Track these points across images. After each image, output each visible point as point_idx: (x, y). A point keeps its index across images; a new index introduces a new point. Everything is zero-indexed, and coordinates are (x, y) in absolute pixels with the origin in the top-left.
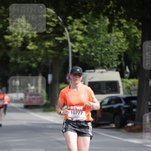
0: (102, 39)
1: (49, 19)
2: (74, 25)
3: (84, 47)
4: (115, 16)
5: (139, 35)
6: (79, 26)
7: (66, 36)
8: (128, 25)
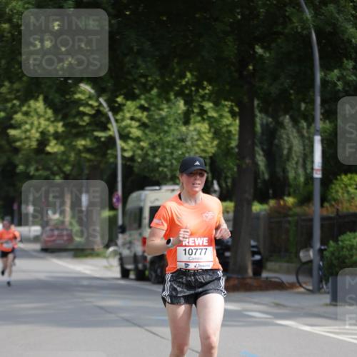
0: (173, 135)
1: (84, 102)
2: (125, 111)
3: (142, 149)
4: (194, 98)
5: (235, 129)
6: (134, 114)
7: (112, 129)
8: (217, 111)
